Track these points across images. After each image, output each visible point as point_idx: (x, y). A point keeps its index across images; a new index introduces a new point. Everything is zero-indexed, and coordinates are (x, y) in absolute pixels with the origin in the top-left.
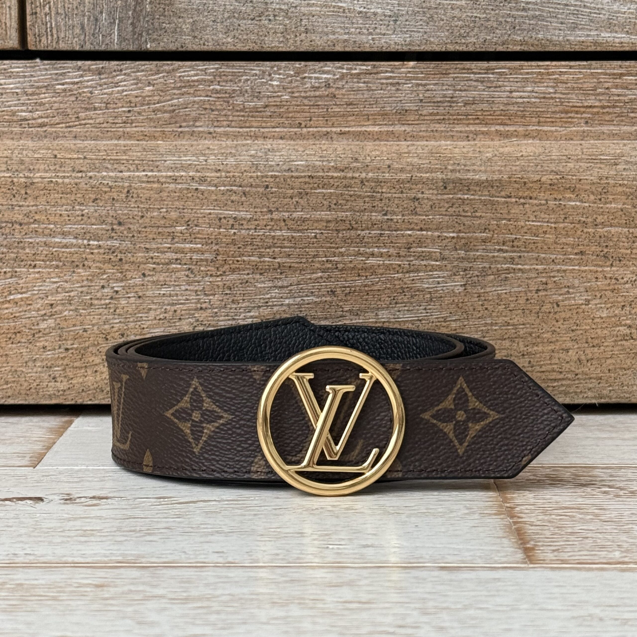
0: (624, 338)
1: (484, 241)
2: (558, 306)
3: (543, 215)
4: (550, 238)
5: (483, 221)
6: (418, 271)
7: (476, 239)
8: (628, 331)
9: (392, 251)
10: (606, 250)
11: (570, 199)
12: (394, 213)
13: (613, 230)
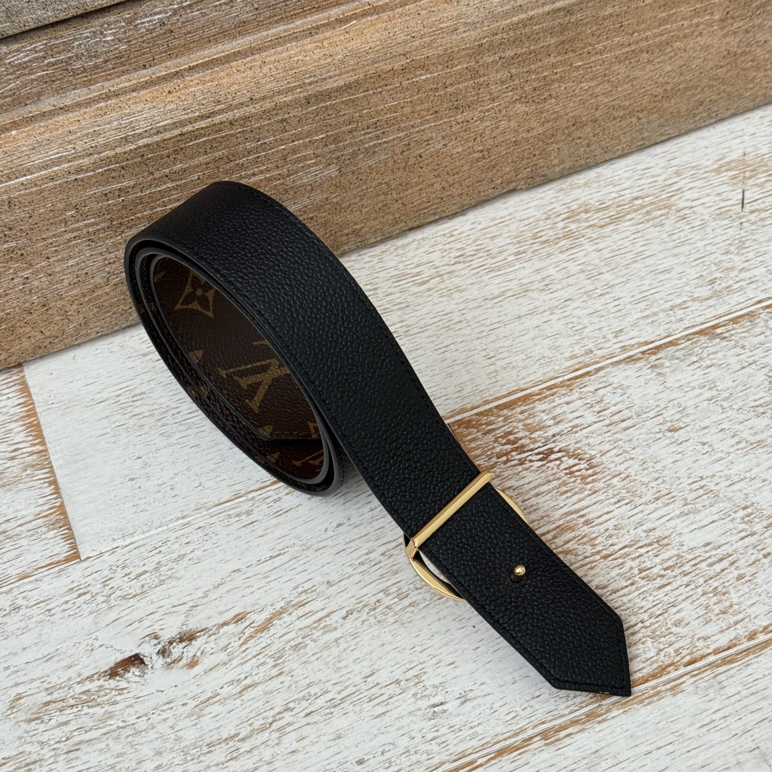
0: (478, 160)
1: (350, 132)
2: (421, 157)
3: (399, 95)
4: (407, 110)
5: (346, 117)
6: (297, 172)
7: (344, 132)
8: (481, 155)
9: (270, 166)
10: (456, 103)
11: (421, 75)
12: (266, 137)
13: (461, 86)
